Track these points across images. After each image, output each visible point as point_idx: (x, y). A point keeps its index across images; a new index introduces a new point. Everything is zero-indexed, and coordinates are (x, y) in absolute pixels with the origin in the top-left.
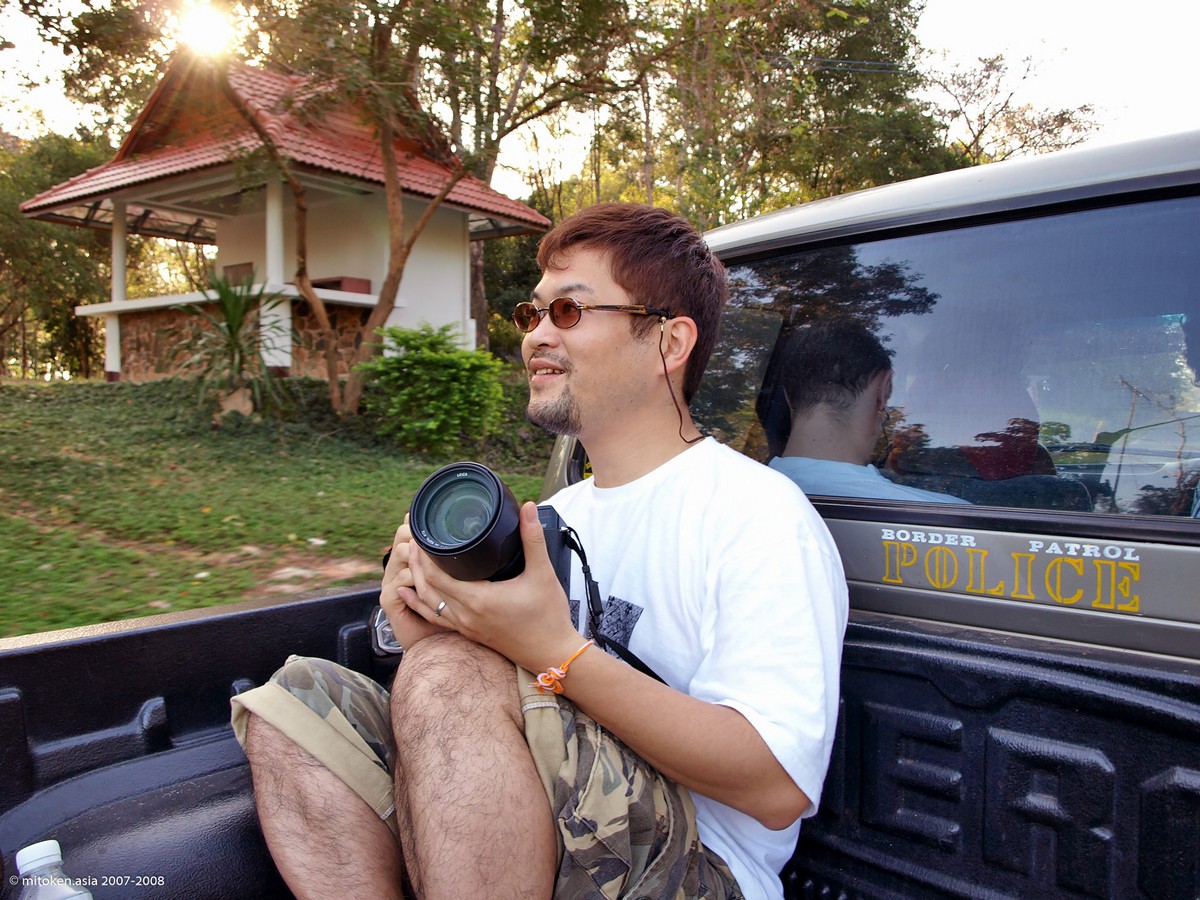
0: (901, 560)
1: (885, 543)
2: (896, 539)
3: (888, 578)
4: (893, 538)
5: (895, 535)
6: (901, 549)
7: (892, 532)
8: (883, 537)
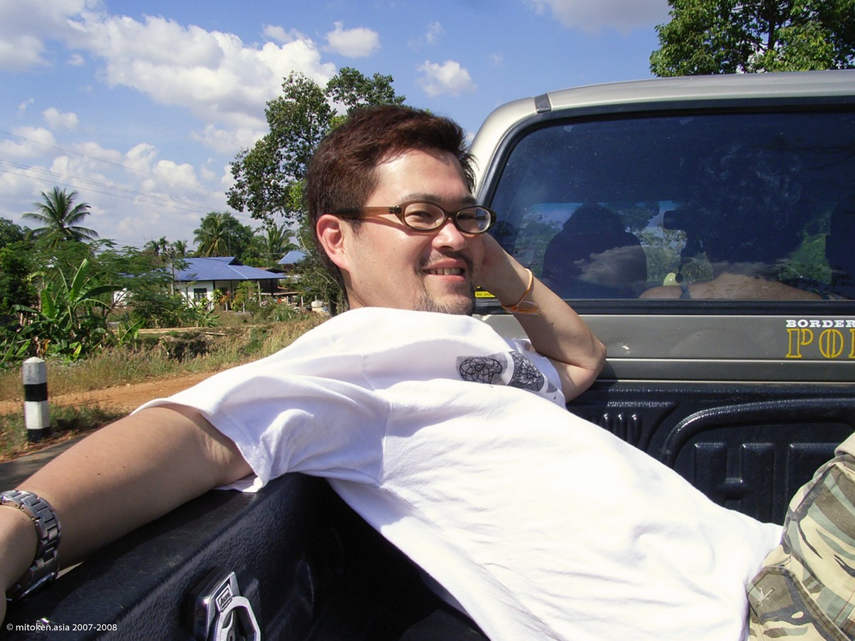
0: (801, 340)
1: (788, 330)
2: (798, 327)
3: (791, 355)
4: (795, 326)
5: (797, 324)
6: (801, 333)
7: (794, 322)
8: (787, 326)
